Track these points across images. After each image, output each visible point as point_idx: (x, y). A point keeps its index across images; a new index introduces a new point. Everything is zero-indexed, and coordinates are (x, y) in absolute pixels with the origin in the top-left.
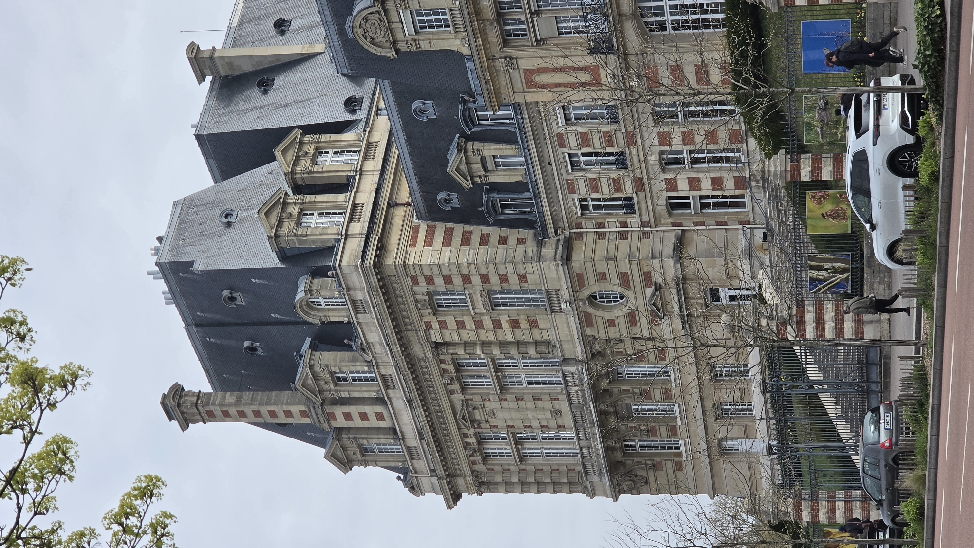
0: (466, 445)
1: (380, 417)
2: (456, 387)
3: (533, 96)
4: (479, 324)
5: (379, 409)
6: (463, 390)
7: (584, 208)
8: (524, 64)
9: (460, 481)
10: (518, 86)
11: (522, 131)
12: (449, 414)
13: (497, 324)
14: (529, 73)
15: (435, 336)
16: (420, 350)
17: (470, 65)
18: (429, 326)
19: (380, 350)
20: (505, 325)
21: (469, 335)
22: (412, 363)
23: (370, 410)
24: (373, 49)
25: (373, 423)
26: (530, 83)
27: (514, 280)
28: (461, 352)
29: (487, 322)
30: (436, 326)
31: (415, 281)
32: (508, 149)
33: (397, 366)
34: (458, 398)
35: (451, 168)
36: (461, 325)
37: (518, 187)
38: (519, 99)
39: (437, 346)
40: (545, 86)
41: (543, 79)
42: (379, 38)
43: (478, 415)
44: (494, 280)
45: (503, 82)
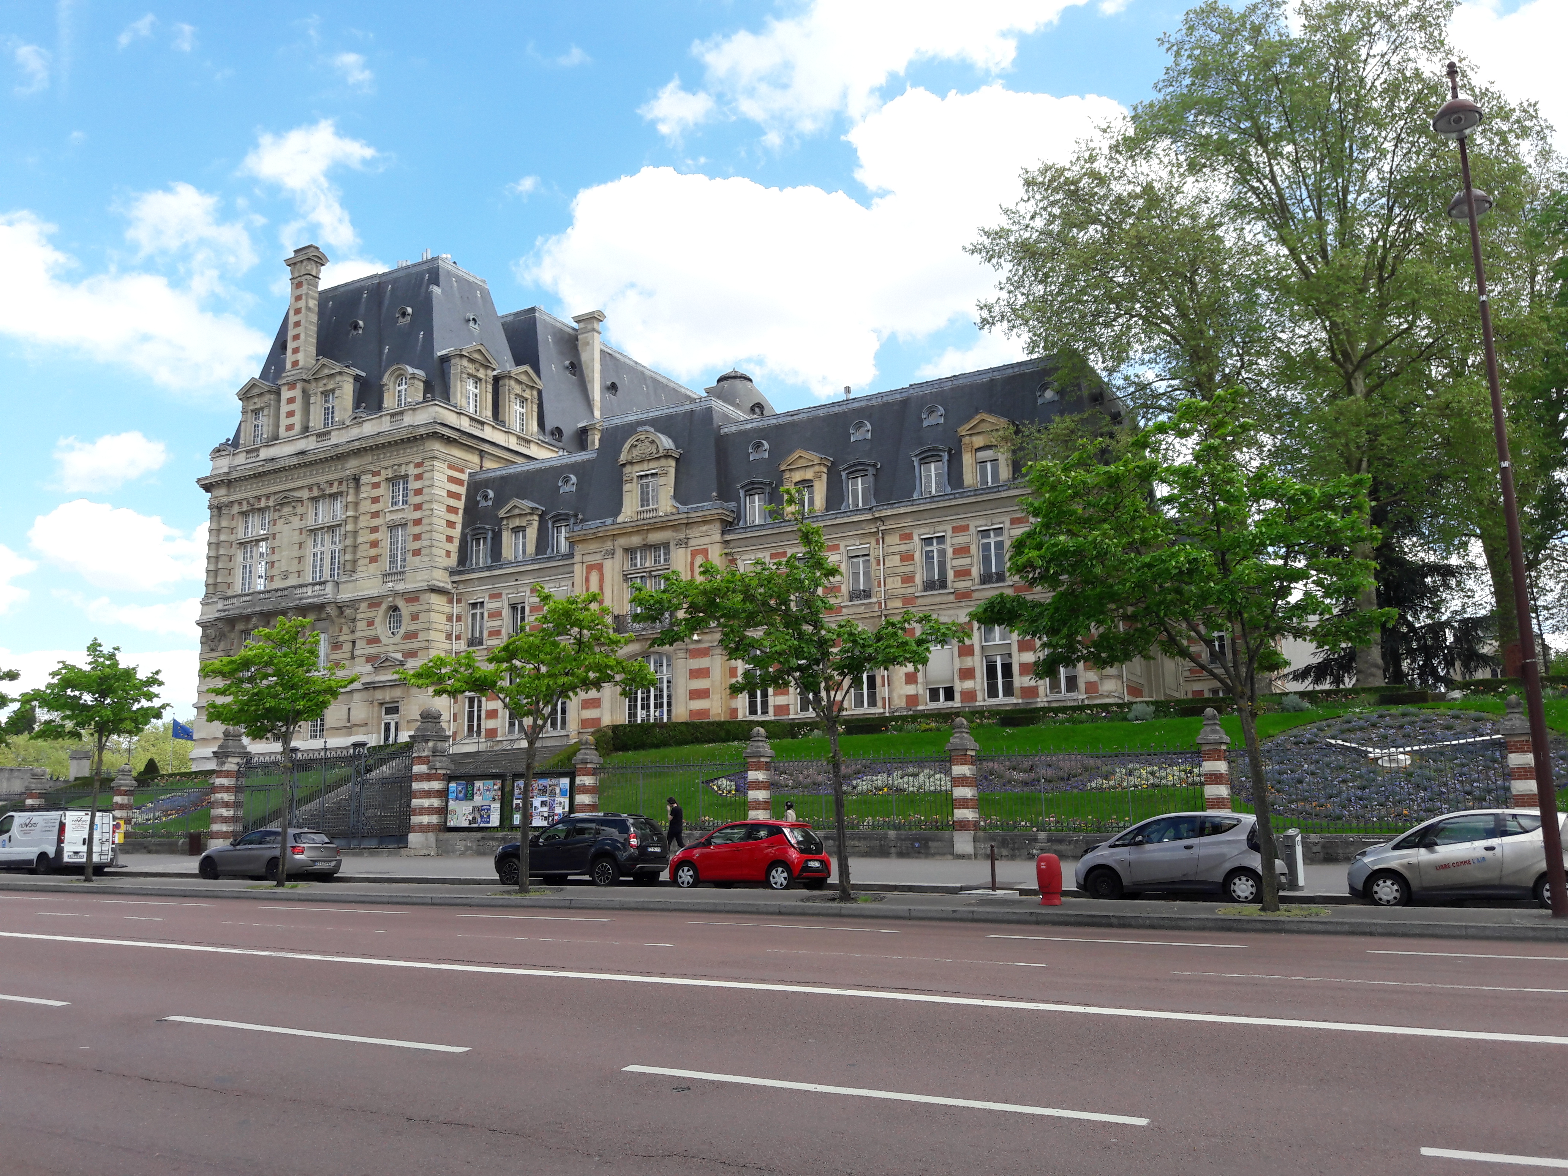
0: (258, 498)
1: (290, 428)
2: (316, 493)
3: (579, 571)
4: (375, 515)
5: (298, 428)
6: (312, 499)
7: (474, 605)
8: (608, 564)
9: (222, 491)
10: (587, 558)
11: (550, 559)
12: (290, 486)
13: (375, 530)
14: (600, 568)
15: (365, 479)
16: (352, 465)
17: (609, 521)
18: (376, 474)
19: (355, 432)
20: (374, 537)
21: (367, 506)
22: (339, 457)
23: (297, 420)
24: (627, 446)
25: (284, 422)
26: (590, 568)
27: (416, 545)
28: (350, 498)
29: (375, 522)
30: (376, 479)
31: (418, 465)
32: (531, 548)
33: (337, 445)
34: (305, 494)
35: (516, 501)
36: (375, 500)
37: (496, 553)
38: (577, 558)
39: (356, 480)
40: (587, 579)
41: (594, 578)
42: (635, 452)
43: (287, 510)
44: (417, 530)
45: (593, 546)
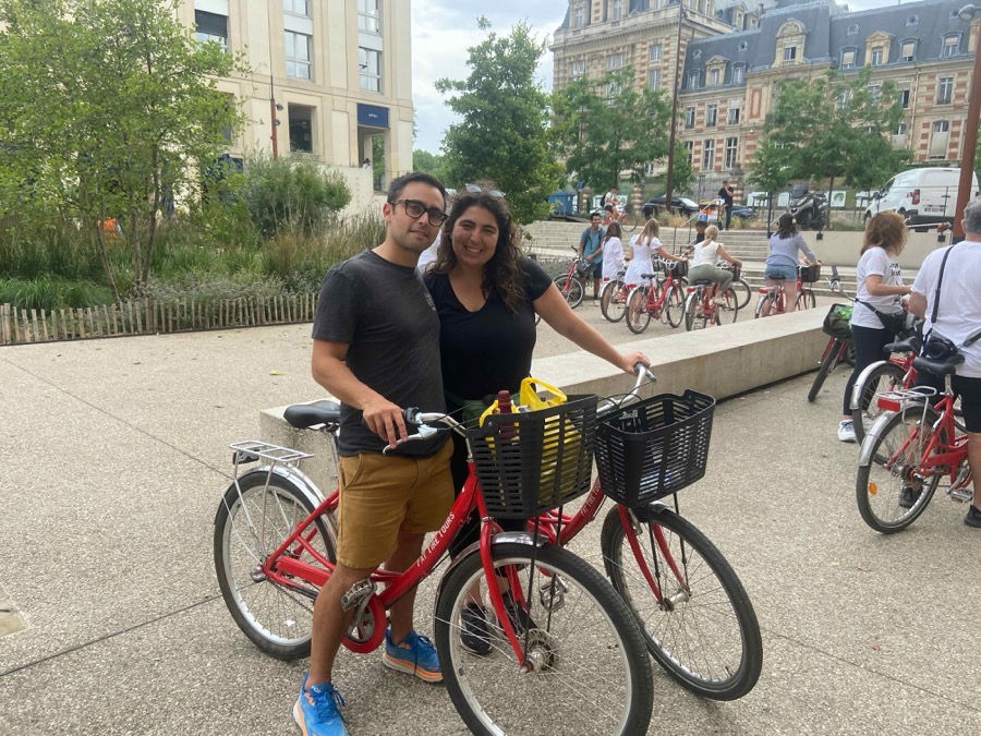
0: (579, 56)
1: (597, 19)
2: (610, 53)
3: (748, 93)
4: (643, 64)
5: (601, 19)
6: (608, 56)
7: (689, 109)
8: (765, 90)
9: (561, 52)
10: (755, 86)
11: (732, 86)
12: (597, 49)
13: (643, 72)
14: (760, 91)
15: (638, 46)
16: (631, 39)
17: (767, 67)
18: (643, 43)
19: (633, 21)
20: (642, 75)
21: (638, 60)
22: (625, 35)
23: (601, 14)
25: (593, 16)
26: (754, 91)
27: (665, 80)
28: (629, 56)
29: (645, 68)
30: (644, 46)
31: (667, 39)
32: (721, 80)
33: (624, 29)
34: (605, 54)
35: (715, 57)
36: (643, 57)
37: (702, 82)
38: (748, 86)
39: (633, 46)
40: (753, 96)
41: (757, 96)
42: (785, 31)
43: (595, 62)
44: (666, 72)
45: (757, 80)
